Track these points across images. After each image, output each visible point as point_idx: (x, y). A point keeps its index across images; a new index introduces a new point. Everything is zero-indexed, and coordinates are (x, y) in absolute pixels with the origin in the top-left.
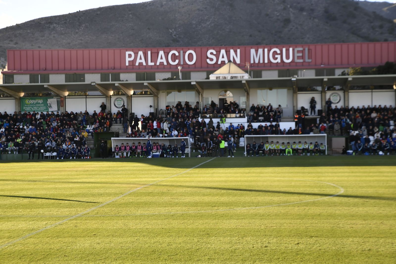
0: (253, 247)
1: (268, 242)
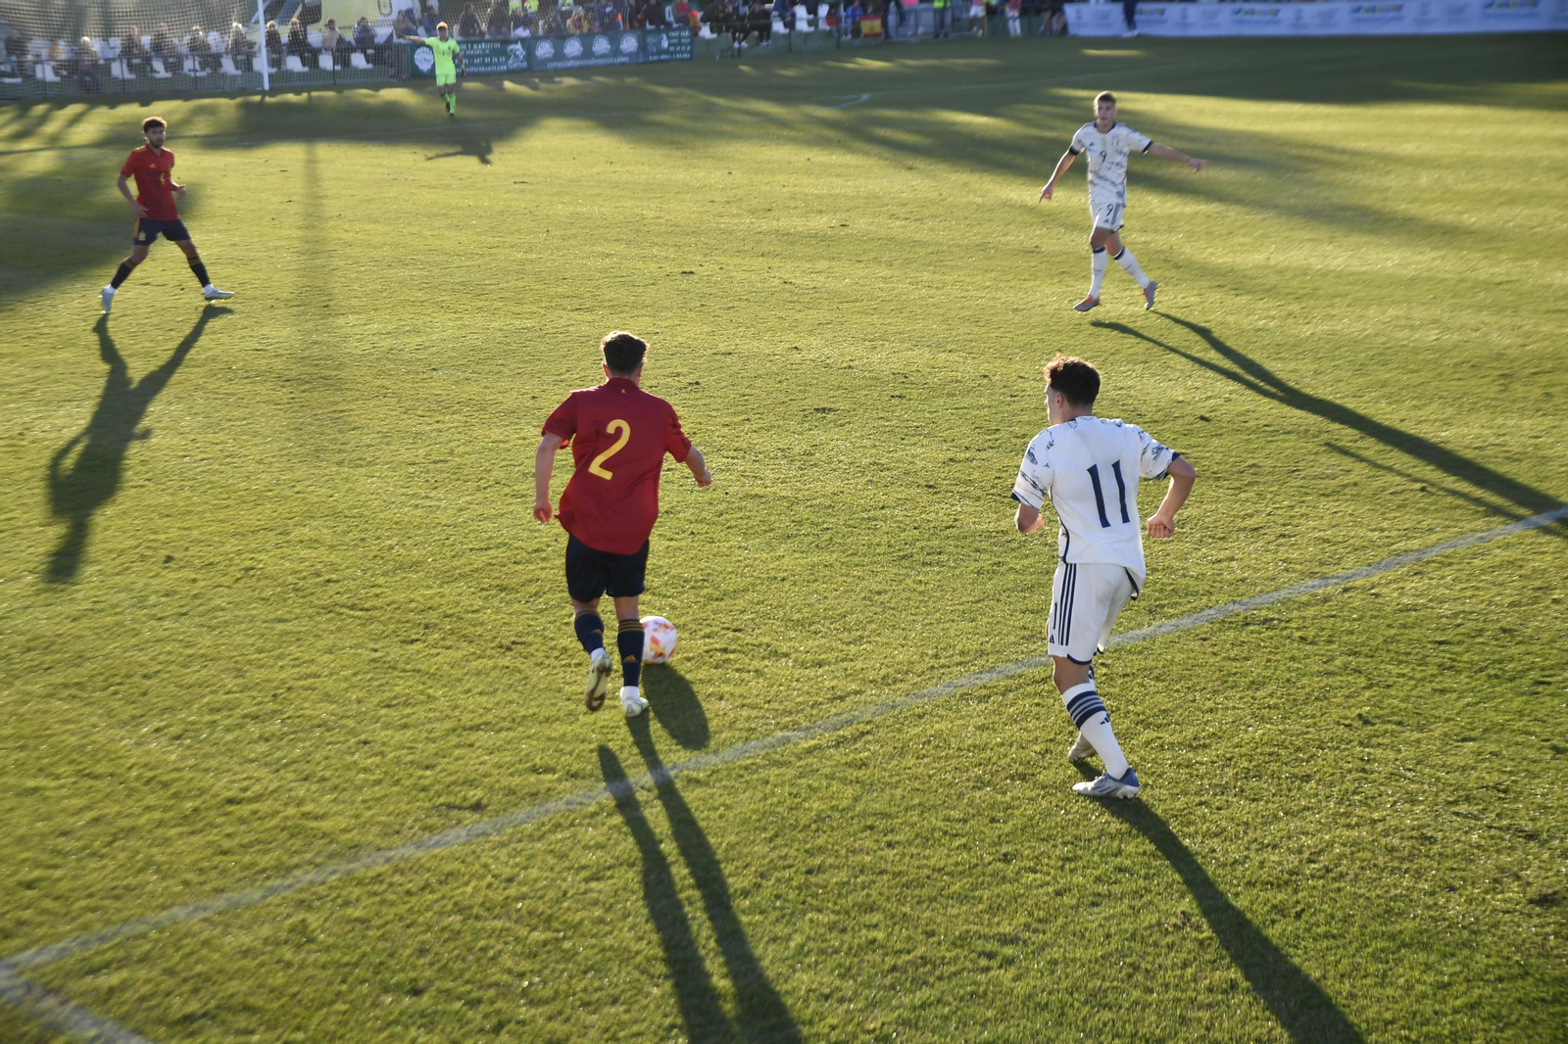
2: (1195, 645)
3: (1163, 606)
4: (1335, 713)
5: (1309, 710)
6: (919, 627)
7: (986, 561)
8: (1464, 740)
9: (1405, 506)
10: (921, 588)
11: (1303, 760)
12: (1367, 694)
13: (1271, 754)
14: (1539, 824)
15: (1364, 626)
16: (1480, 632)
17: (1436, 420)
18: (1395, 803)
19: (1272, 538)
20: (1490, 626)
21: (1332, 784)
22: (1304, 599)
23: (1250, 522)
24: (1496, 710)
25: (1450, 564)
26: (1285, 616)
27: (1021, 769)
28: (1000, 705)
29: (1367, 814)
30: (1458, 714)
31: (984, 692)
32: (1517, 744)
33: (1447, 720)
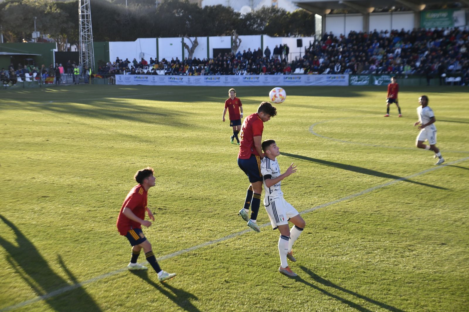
2: (174, 263)
3: (162, 252)
4: (218, 280)
5: (210, 280)
6: (83, 261)
7: (103, 241)
8: (257, 286)
9: (234, 220)
10: (82, 250)
11: (209, 295)
12: (227, 274)
13: (199, 293)
14: (281, 308)
15: (224, 254)
16: (259, 255)
17: (241, 195)
18: (238, 305)
19: (194, 230)
20: (261, 253)
21: (219, 301)
22: (206, 247)
23: (187, 226)
24: (265, 276)
25: (248, 236)
26: (200, 253)
27: (120, 303)
28: (112, 283)
29: (230, 309)
30: (254, 278)
31: (106, 280)
32: (272, 286)
33: (251, 280)
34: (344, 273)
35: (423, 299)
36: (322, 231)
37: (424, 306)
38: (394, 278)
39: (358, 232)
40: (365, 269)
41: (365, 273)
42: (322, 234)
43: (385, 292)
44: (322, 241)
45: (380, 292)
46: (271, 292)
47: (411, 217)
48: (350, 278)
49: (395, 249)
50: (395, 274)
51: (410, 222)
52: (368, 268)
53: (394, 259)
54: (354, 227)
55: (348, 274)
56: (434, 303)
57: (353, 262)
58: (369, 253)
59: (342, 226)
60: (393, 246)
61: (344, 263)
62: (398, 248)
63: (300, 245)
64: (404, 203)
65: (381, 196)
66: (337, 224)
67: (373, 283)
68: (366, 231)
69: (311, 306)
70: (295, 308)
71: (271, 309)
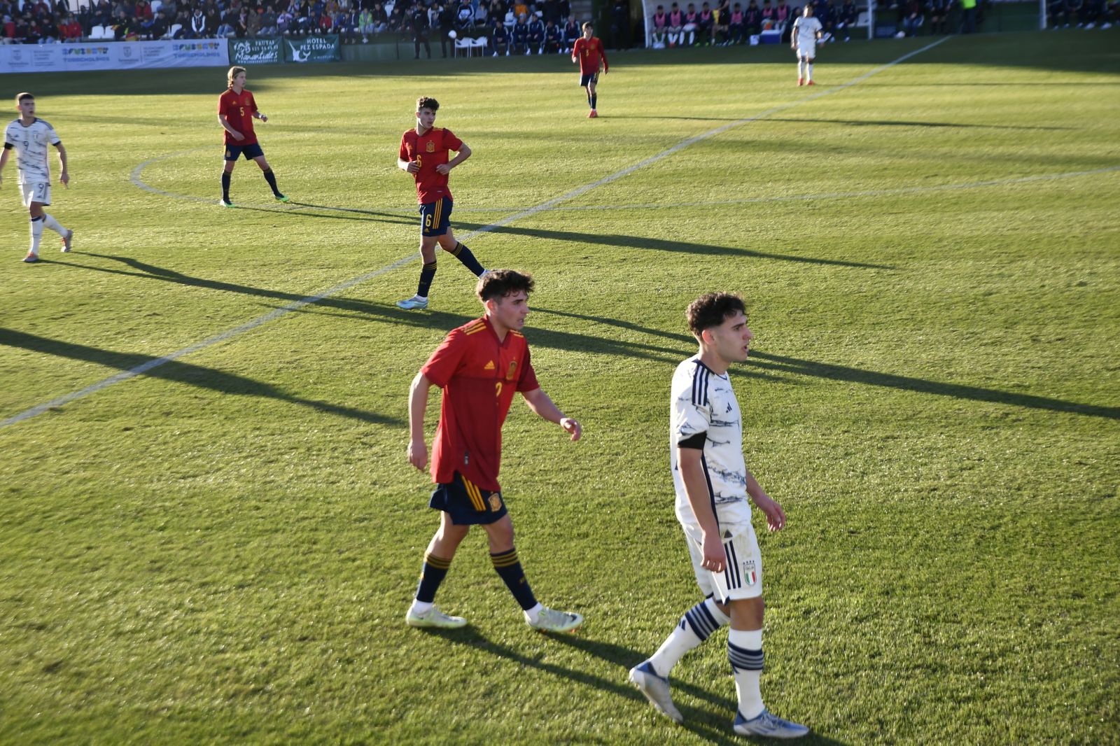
0: (1043, 286)
1: (1088, 271)
34: (209, 515)
35: (390, 553)
36: (159, 421)
37: (390, 568)
38: (328, 512)
39: (247, 415)
40: (260, 501)
41: (257, 508)
42: (159, 428)
43: (305, 547)
44: (159, 444)
45: (292, 550)
46: (23, 582)
47: (371, 367)
48: (222, 526)
49: (332, 445)
50: (329, 503)
51: (368, 380)
52: (267, 498)
53: (329, 470)
54: (236, 404)
55: (218, 517)
56: (413, 559)
57: (231, 487)
58: (271, 462)
59: (209, 404)
60: (328, 438)
61: (212, 490)
62: (338, 442)
63: (100, 460)
64: (355, 337)
65: (303, 325)
66: (195, 401)
67: (277, 531)
68: (265, 411)
69: (126, 601)
70: (83, 611)
71: (21, 622)
